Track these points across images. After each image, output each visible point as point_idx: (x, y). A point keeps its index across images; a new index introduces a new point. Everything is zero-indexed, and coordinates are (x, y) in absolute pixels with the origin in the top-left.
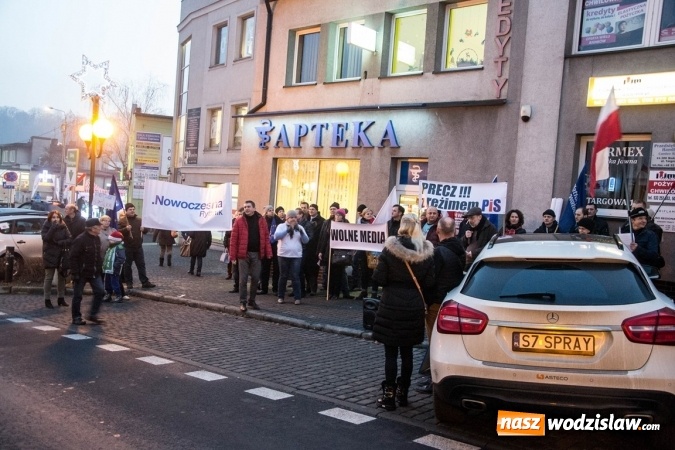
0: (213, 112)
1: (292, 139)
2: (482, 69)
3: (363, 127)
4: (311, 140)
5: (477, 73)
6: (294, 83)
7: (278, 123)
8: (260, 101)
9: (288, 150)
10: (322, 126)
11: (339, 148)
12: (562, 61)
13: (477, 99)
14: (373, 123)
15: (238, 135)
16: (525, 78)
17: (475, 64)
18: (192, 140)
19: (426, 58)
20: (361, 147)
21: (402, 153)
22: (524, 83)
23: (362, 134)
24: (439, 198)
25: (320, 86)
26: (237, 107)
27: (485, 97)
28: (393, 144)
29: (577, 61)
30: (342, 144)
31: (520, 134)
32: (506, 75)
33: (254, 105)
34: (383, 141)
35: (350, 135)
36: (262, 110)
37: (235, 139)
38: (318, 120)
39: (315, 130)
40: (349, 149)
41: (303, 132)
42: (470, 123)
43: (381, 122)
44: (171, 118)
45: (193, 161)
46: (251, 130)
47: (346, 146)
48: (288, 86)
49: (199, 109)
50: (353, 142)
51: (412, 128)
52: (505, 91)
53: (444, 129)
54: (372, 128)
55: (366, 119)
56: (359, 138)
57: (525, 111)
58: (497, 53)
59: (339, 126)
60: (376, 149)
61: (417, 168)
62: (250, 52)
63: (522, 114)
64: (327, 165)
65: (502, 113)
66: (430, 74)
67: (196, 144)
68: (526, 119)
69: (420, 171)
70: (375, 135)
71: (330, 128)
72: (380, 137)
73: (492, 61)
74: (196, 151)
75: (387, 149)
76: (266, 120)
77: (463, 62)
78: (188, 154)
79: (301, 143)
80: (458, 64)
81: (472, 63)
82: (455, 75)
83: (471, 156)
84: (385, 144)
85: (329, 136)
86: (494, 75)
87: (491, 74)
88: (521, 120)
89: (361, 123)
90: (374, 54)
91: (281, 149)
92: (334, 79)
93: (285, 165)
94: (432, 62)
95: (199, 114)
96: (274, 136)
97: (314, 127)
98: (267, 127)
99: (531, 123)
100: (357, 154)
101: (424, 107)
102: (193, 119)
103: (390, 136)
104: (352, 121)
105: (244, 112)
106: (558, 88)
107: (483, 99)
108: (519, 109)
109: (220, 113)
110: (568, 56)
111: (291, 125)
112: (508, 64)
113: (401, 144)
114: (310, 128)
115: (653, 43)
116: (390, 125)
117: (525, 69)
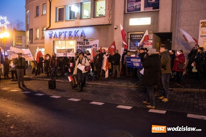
0: (36, 29)
1: (58, 36)
2: (105, 16)
4: (63, 35)
5: (104, 18)
6: (58, 21)
7: (54, 31)
8: (49, 26)
9: (57, 38)
10: (65, 32)
11: (70, 37)
12: (123, 15)
13: (104, 24)
14: (78, 31)
15: (43, 35)
17: (103, 15)
18: (31, 37)
19: (91, 14)
20: (76, 37)
21: (86, 38)
22: (115, 20)
23: (76, 34)
25: (64, 21)
26: (43, 28)
28: (84, 36)
29: (127, 14)
30: (71, 36)
32: (111, 18)
33: (47, 27)
34: (81, 35)
35: (73, 34)
36: (49, 28)
37: (43, 36)
40: (73, 37)
41: (61, 34)
43: (80, 30)
44: (25, 31)
45: (31, 43)
46: (47, 34)
47: (72, 37)
48: (56, 22)
49: (32, 29)
50: (74, 36)
51: (88, 31)
52: (110, 22)
55: (76, 30)
56: (75, 35)
57: (115, 27)
58: (108, 13)
59: (70, 32)
60: (80, 37)
62: (46, 13)
63: (115, 28)
64: (68, 42)
65: (110, 27)
66: (92, 18)
67: (32, 38)
68: (116, 29)
70: (79, 34)
71: (68, 32)
72: (80, 34)
73: (107, 15)
74: (32, 40)
75: (82, 37)
76: (51, 31)
77: (100, 15)
78: (30, 41)
79: (60, 37)
80: (99, 15)
81: (102, 15)
82: (98, 18)
83: (103, 38)
85: (67, 34)
86: (108, 18)
87: (107, 18)
89: (75, 31)
90: (78, 13)
91: (55, 38)
92: (68, 20)
93: (56, 43)
94: (93, 15)
95: (32, 30)
96: (53, 35)
97: (63, 32)
98: (51, 33)
99: (117, 30)
100: (75, 39)
101: (91, 26)
102: (31, 31)
103: (83, 34)
104: (73, 30)
105: (45, 29)
106: (123, 21)
107: (106, 24)
108: (114, 26)
109: (38, 30)
110: (125, 13)
111: (57, 32)
112: (111, 15)
113: (86, 36)
114: (62, 33)
115: (143, 11)
116: (83, 31)
117: (115, 16)
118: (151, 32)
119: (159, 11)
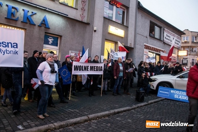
2: (77, 9)
3: (30, 14)
12: (103, 18)
13: (75, 19)
14: (36, 14)
16: (94, 19)
21: (51, 31)
22: (94, 20)
27: (78, 19)
28: (46, 26)
31: (93, 35)
42: (78, 27)
43: (40, 15)
47: (17, 20)
53: (69, 26)
54: (34, 16)
55: (30, 10)
56: (27, 18)
57: (95, 28)
59: (13, 8)
60: (37, 26)
61: (51, 39)
65: (88, 28)
68: (95, 31)
69: (53, 40)
75: (43, 28)
83: (78, 39)
87: (80, 12)
88: (93, 31)
89: (28, 12)
104: (22, 8)
108: (93, 28)
112: (85, 11)
113: (50, 27)
115: (115, 21)
116: (45, 17)
117: (95, 16)
119: (128, 27)
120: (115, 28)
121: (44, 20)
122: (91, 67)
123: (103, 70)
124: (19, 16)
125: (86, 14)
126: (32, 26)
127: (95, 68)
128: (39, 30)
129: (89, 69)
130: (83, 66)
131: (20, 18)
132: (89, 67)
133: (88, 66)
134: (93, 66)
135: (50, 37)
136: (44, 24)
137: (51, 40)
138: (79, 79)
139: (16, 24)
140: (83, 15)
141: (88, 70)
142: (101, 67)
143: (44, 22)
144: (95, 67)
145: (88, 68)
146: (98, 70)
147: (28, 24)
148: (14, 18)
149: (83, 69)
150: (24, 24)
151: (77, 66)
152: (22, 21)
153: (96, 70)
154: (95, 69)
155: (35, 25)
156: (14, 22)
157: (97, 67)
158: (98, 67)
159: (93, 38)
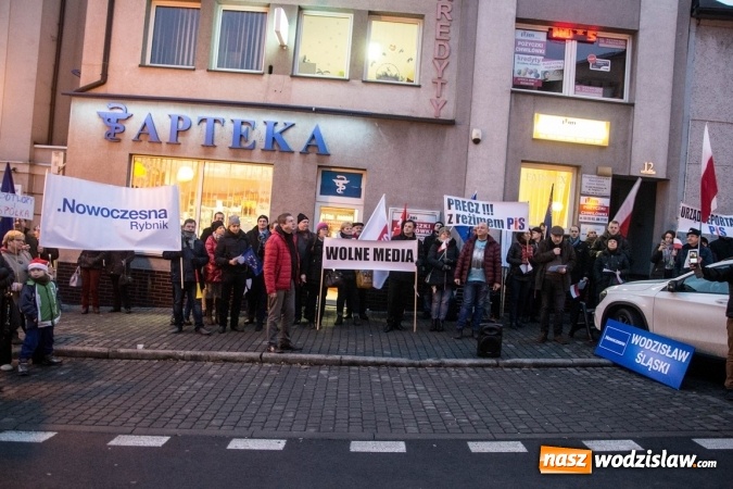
1: (164, 133)
2: (419, 86)
3: (279, 128)
5: (414, 90)
6: (148, 62)
7: (139, 110)
9: (156, 145)
10: (215, 121)
11: (241, 148)
12: (508, 95)
13: (414, 115)
14: (293, 125)
16: (473, 103)
20: (276, 146)
21: (332, 161)
22: (474, 108)
23: (276, 137)
24: (467, 214)
25: (201, 72)
27: (421, 115)
28: (321, 151)
29: (521, 97)
31: (470, 155)
34: (308, 146)
35: (259, 134)
36: (100, 90)
38: (211, 113)
39: (204, 125)
40: (257, 152)
41: (184, 125)
42: (416, 139)
43: (304, 125)
47: (253, 147)
50: (261, 144)
51: (344, 137)
52: (446, 111)
53: (385, 140)
54: (291, 131)
55: (281, 119)
56: (274, 140)
57: (475, 134)
58: (435, 74)
59: (242, 123)
60: (297, 155)
61: (342, 179)
63: (474, 136)
65: (450, 133)
66: (358, 82)
68: (477, 141)
69: (346, 182)
70: (297, 138)
71: (228, 125)
72: (303, 142)
73: (429, 81)
75: (312, 157)
79: (180, 139)
83: (418, 171)
84: (310, 150)
85: (225, 134)
86: (433, 94)
87: (429, 94)
88: (471, 143)
89: (276, 124)
90: (283, 48)
91: (145, 144)
97: (202, 120)
98: (119, 113)
100: (268, 158)
103: (318, 142)
104: (262, 119)
106: (506, 118)
107: (421, 116)
108: (469, 132)
113: (331, 152)
114: (195, 122)
115: (572, 94)
116: (317, 129)
117: (475, 94)
118: (609, 170)
119: (633, 105)
120: (564, 118)
121: (313, 137)
122: (375, 250)
123: (415, 259)
124: (257, 139)
125: (449, 94)
126: (286, 155)
127: (388, 255)
128: (304, 162)
129: (371, 256)
130: (350, 249)
131: (258, 143)
132: (371, 252)
133: (366, 249)
134: (382, 250)
135: (339, 177)
136: (315, 145)
137: (341, 184)
138: (362, 281)
139: (250, 158)
140: (441, 99)
141: (366, 259)
142: (410, 251)
143: (314, 142)
144: (390, 252)
145: (366, 254)
146: (398, 260)
147: (277, 153)
148: (246, 145)
149: (353, 256)
150: (268, 153)
151: (332, 248)
152: (263, 147)
153: (394, 260)
154: (390, 258)
155: (293, 152)
156: (247, 152)
157: (394, 250)
158: (398, 251)
159: (469, 164)
